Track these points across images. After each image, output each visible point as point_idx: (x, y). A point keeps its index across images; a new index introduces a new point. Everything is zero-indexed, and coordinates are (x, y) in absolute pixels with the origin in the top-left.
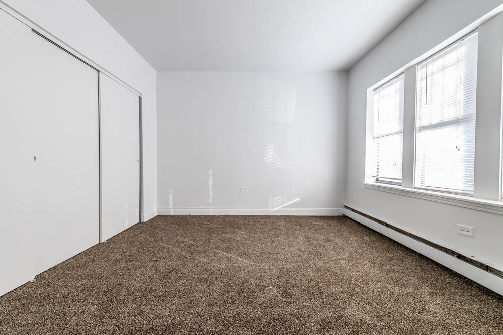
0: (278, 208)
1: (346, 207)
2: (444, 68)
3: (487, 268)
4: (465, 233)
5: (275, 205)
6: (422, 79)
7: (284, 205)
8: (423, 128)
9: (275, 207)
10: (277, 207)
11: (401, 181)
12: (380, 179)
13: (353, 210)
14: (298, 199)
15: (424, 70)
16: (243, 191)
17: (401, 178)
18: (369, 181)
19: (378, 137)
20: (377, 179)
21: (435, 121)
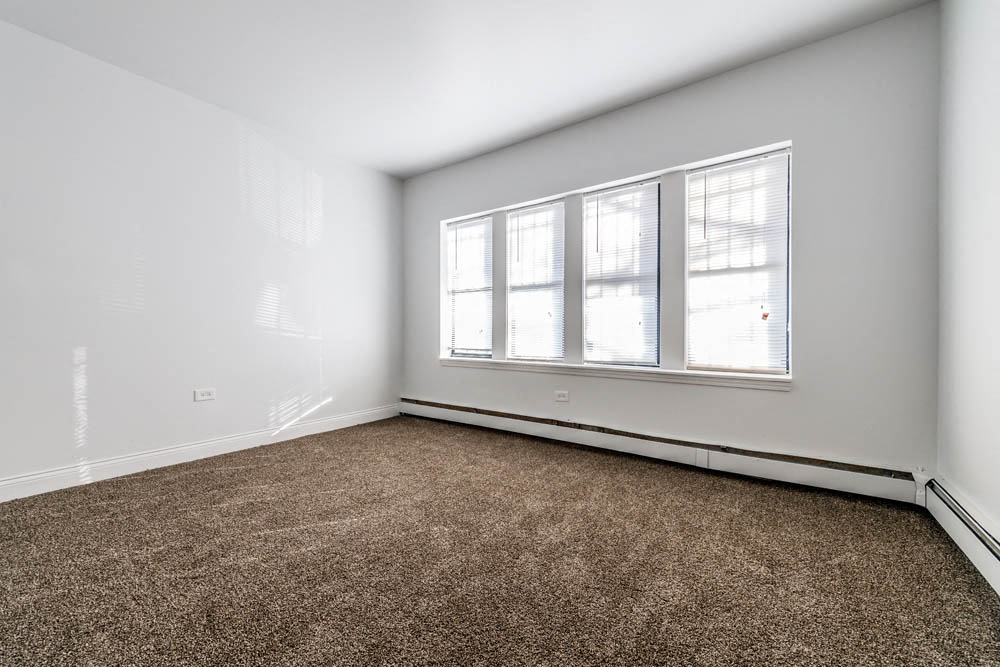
0: (290, 424)
1: (404, 400)
2: (534, 226)
3: (580, 426)
4: (562, 399)
5: (282, 420)
6: (512, 231)
7: (303, 416)
8: (514, 288)
9: (284, 423)
10: (288, 422)
11: (490, 353)
12: (456, 351)
13: (417, 402)
14: (330, 399)
15: (515, 220)
16: (199, 397)
17: (490, 348)
18: (445, 355)
19: (454, 292)
20: (453, 351)
21: (526, 282)
